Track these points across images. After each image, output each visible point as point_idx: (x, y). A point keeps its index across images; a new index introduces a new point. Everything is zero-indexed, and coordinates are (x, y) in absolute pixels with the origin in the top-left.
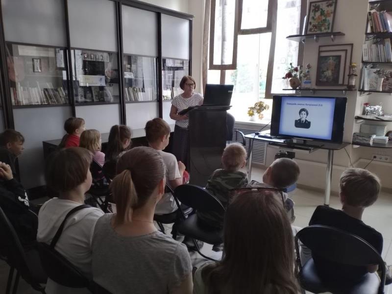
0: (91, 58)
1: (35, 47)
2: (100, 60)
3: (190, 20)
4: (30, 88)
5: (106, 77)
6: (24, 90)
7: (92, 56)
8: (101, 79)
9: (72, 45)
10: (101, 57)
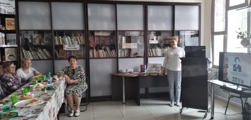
0: (130, 35)
1: (102, 32)
2: (135, 35)
3: (199, 6)
4: (99, 50)
5: (137, 43)
6: (96, 51)
7: (130, 33)
8: (135, 45)
9: (119, 29)
10: (135, 34)
